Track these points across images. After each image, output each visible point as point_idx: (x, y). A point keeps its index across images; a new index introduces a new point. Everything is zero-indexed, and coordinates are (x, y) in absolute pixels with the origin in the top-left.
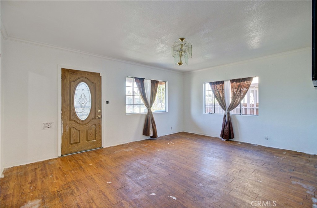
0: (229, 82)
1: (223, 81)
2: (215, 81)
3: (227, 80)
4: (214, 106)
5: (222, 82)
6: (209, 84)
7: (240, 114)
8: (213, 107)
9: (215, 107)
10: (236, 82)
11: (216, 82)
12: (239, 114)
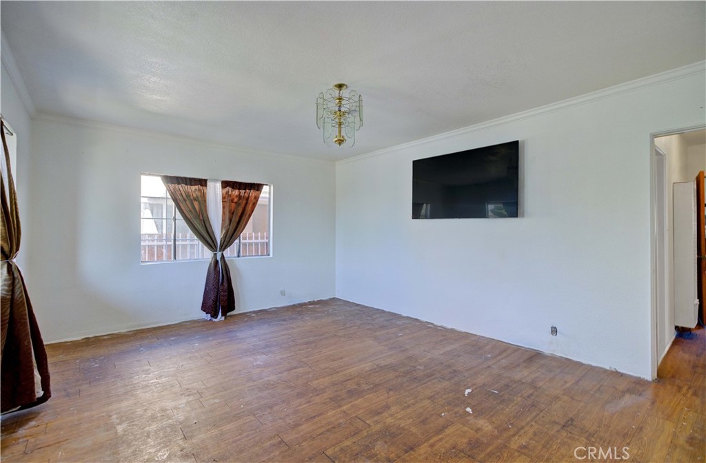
0: (219, 185)
1: (205, 181)
2: (182, 176)
3: (215, 181)
4: (175, 240)
5: (203, 183)
6: (159, 179)
7: (239, 256)
8: (172, 243)
9: (177, 243)
10: (233, 188)
11: (186, 178)
12: (236, 255)
